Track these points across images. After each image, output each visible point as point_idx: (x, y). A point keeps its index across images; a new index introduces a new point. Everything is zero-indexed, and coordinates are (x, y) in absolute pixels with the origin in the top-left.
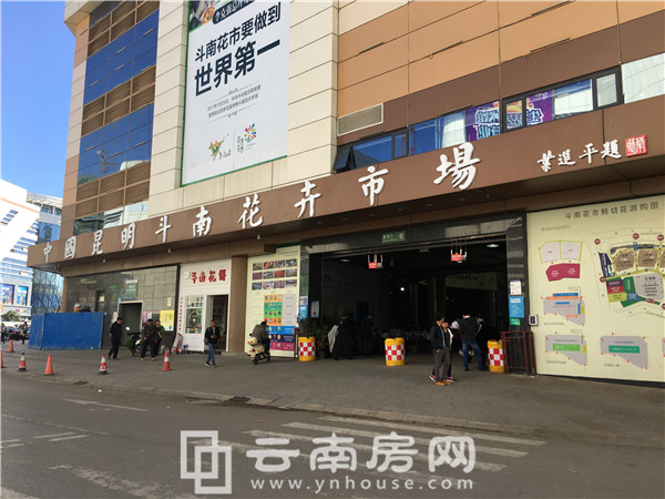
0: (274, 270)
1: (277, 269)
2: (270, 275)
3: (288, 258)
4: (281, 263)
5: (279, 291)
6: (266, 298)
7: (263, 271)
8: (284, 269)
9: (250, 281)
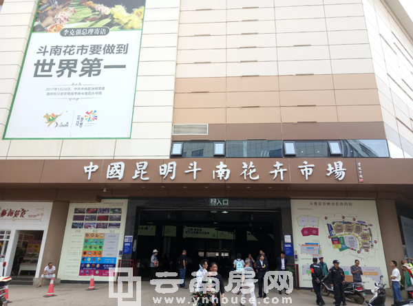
0: (97, 215)
1: (100, 214)
2: (93, 218)
3: (113, 207)
4: (104, 210)
5: (100, 231)
6: (87, 235)
7: (86, 214)
8: (109, 214)
9: (70, 221)
